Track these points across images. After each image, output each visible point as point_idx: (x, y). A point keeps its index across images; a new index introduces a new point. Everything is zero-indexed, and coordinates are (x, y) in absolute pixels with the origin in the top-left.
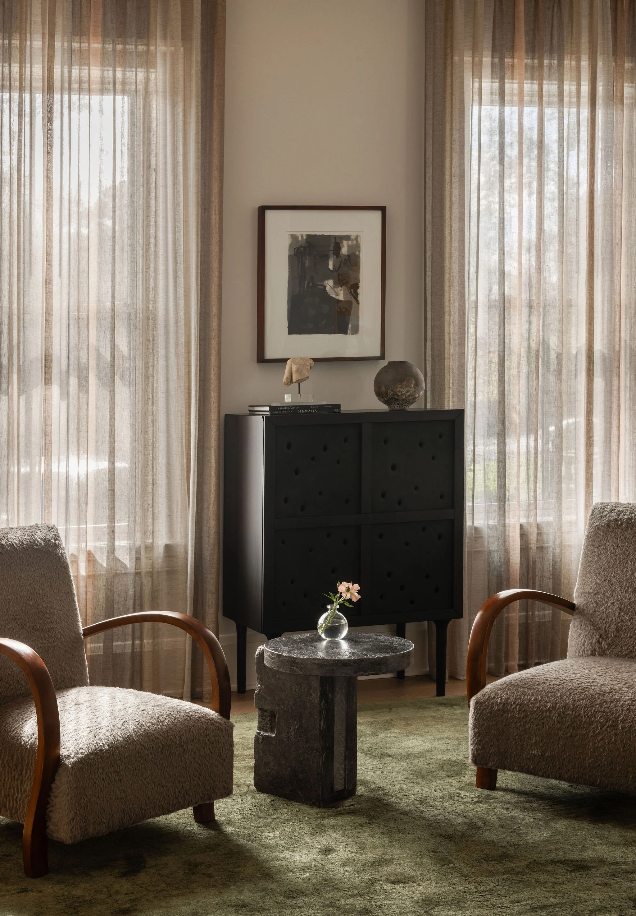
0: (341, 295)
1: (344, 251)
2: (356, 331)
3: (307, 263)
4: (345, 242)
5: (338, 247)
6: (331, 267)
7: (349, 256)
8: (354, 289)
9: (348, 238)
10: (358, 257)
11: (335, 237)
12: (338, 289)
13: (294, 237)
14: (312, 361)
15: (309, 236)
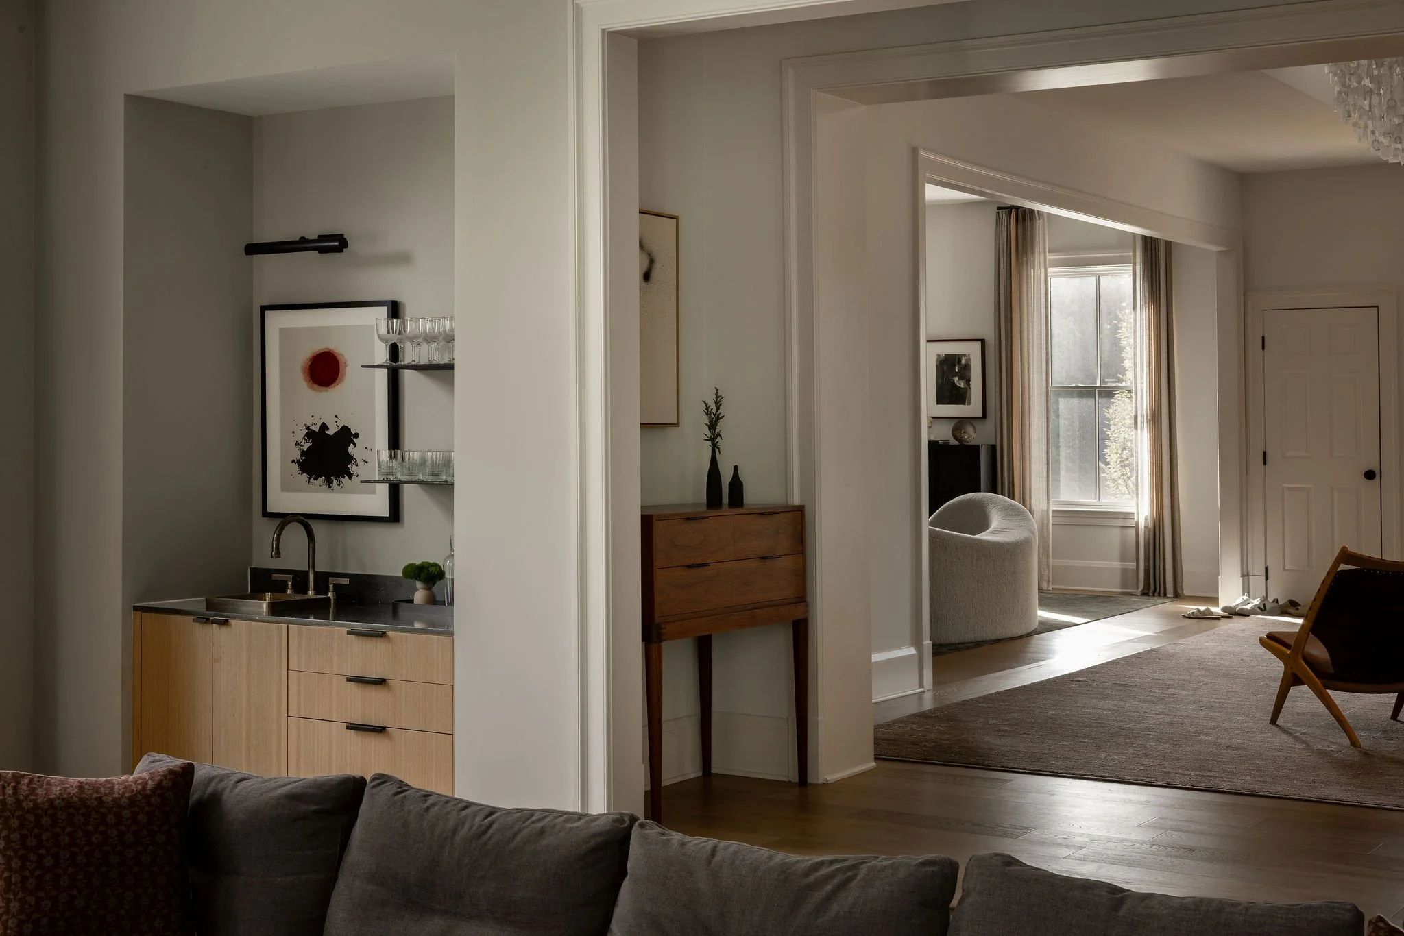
0: (962, 384)
1: (963, 362)
2: (969, 404)
3: (945, 368)
4: (963, 358)
5: (960, 360)
6: (957, 371)
7: (965, 365)
8: (968, 381)
9: (964, 355)
10: (969, 365)
11: (958, 355)
12: (961, 382)
13: (938, 355)
14: (931, 419)
15: (946, 355)
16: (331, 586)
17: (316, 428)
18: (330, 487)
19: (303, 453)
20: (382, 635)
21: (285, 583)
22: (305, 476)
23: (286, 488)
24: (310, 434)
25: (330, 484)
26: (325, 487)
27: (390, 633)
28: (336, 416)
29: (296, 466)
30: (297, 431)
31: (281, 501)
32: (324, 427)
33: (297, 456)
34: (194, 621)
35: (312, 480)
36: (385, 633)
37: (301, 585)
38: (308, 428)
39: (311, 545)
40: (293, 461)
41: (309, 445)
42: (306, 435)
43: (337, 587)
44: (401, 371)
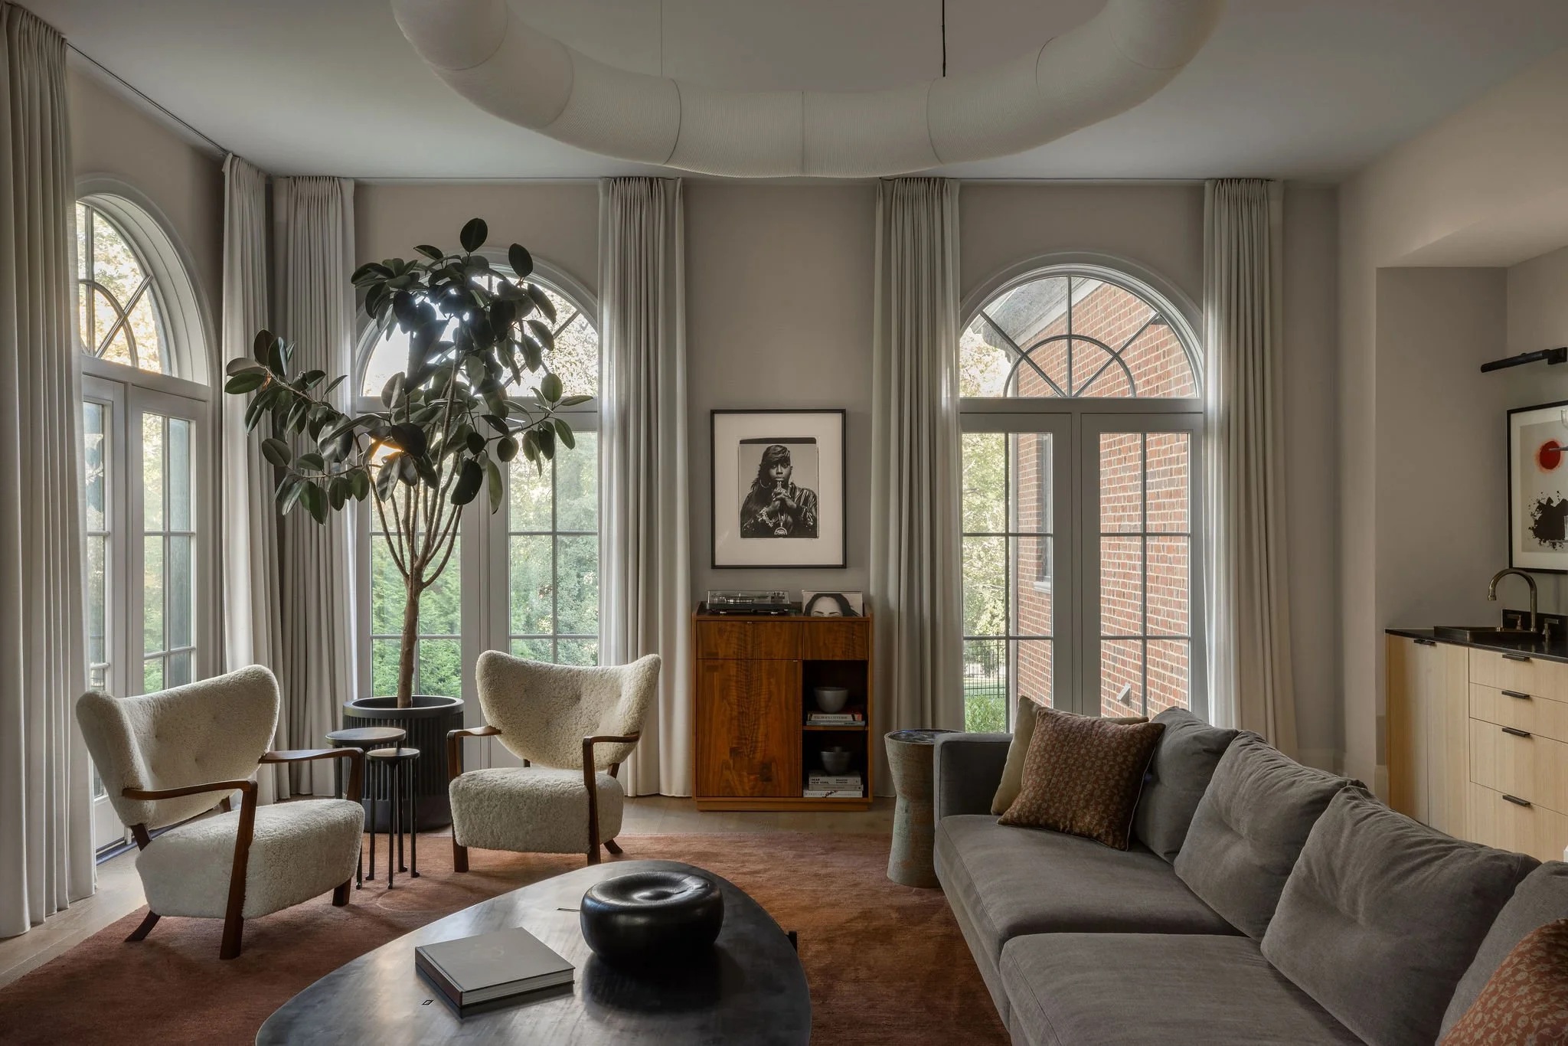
16: (1546, 625)
17: (1544, 502)
18: (1554, 548)
19: (1536, 522)
20: (1527, 659)
21: (1515, 621)
22: (1538, 539)
23: (1524, 549)
24: (1541, 507)
25: (1554, 545)
26: (1551, 548)
27: (1532, 659)
28: (1558, 492)
29: (1532, 532)
30: (1532, 505)
31: (1524, 558)
32: (1550, 500)
33: (1532, 524)
34: (1415, 642)
35: (1542, 543)
36: (1528, 658)
37: (1526, 623)
38: (1539, 502)
39: (1533, 592)
40: (1530, 528)
41: (1540, 515)
42: (1538, 508)
43: (1551, 626)
44: (1562, 452)
